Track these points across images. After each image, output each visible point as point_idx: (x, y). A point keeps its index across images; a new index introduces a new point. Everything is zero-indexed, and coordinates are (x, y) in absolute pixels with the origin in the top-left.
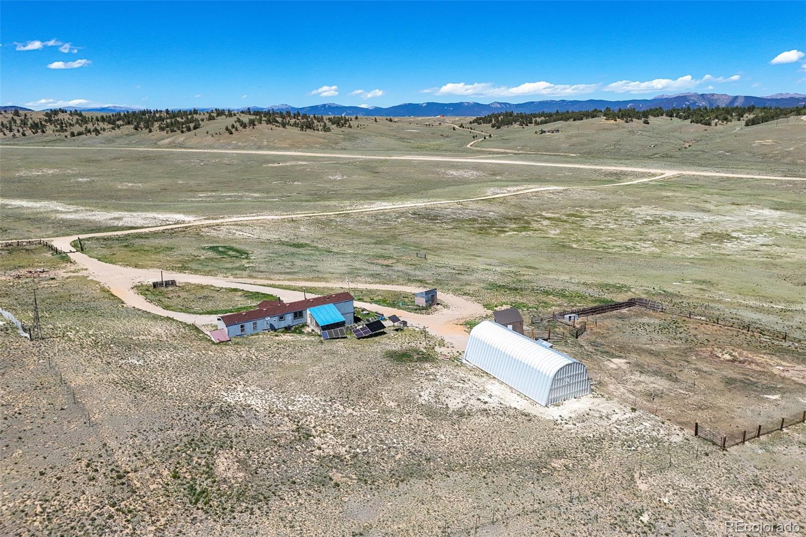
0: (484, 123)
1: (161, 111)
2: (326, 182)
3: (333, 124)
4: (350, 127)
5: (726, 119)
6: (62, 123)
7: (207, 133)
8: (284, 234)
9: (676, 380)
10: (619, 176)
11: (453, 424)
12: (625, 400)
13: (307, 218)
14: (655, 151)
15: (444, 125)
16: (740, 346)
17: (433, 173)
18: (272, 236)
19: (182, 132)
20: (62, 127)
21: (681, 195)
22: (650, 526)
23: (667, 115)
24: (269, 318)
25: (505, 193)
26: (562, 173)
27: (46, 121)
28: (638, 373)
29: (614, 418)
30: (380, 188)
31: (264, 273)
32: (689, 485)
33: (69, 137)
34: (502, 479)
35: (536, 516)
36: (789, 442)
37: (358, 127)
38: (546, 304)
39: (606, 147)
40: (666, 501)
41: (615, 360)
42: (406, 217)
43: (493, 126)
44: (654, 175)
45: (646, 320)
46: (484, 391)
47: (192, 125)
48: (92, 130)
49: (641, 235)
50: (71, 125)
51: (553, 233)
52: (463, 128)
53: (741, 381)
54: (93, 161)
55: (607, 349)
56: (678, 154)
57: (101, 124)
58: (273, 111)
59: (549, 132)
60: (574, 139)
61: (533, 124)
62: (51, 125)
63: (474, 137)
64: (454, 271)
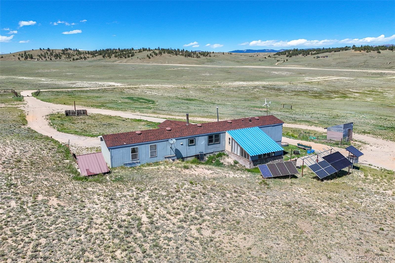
0: (282, 55)
1: (116, 49)
2: (201, 76)
3: (201, 55)
4: (210, 56)
6: (69, 55)
7: (138, 58)
8: (179, 94)
13: (194, 87)
15: (259, 57)
17: (263, 73)
18: (171, 95)
19: (126, 58)
20: (69, 56)
23: (389, 50)
24: (174, 140)
25: (316, 80)
27: (62, 53)
31: (166, 112)
33: (72, 61)
37: (214, 56)
39: (360, 63)
42: (259, 89)
43: (287, 56)
47: (130, 55)
48: (83, 58)
50: (73, 55)
52: (270, 57)
54: (78, 67)
57: (87, 55)
58: (171, 49)
59: (322, 57)
60: (339, 60)
61: (311, 55)
62: (64, 55)
63: (278, 61)
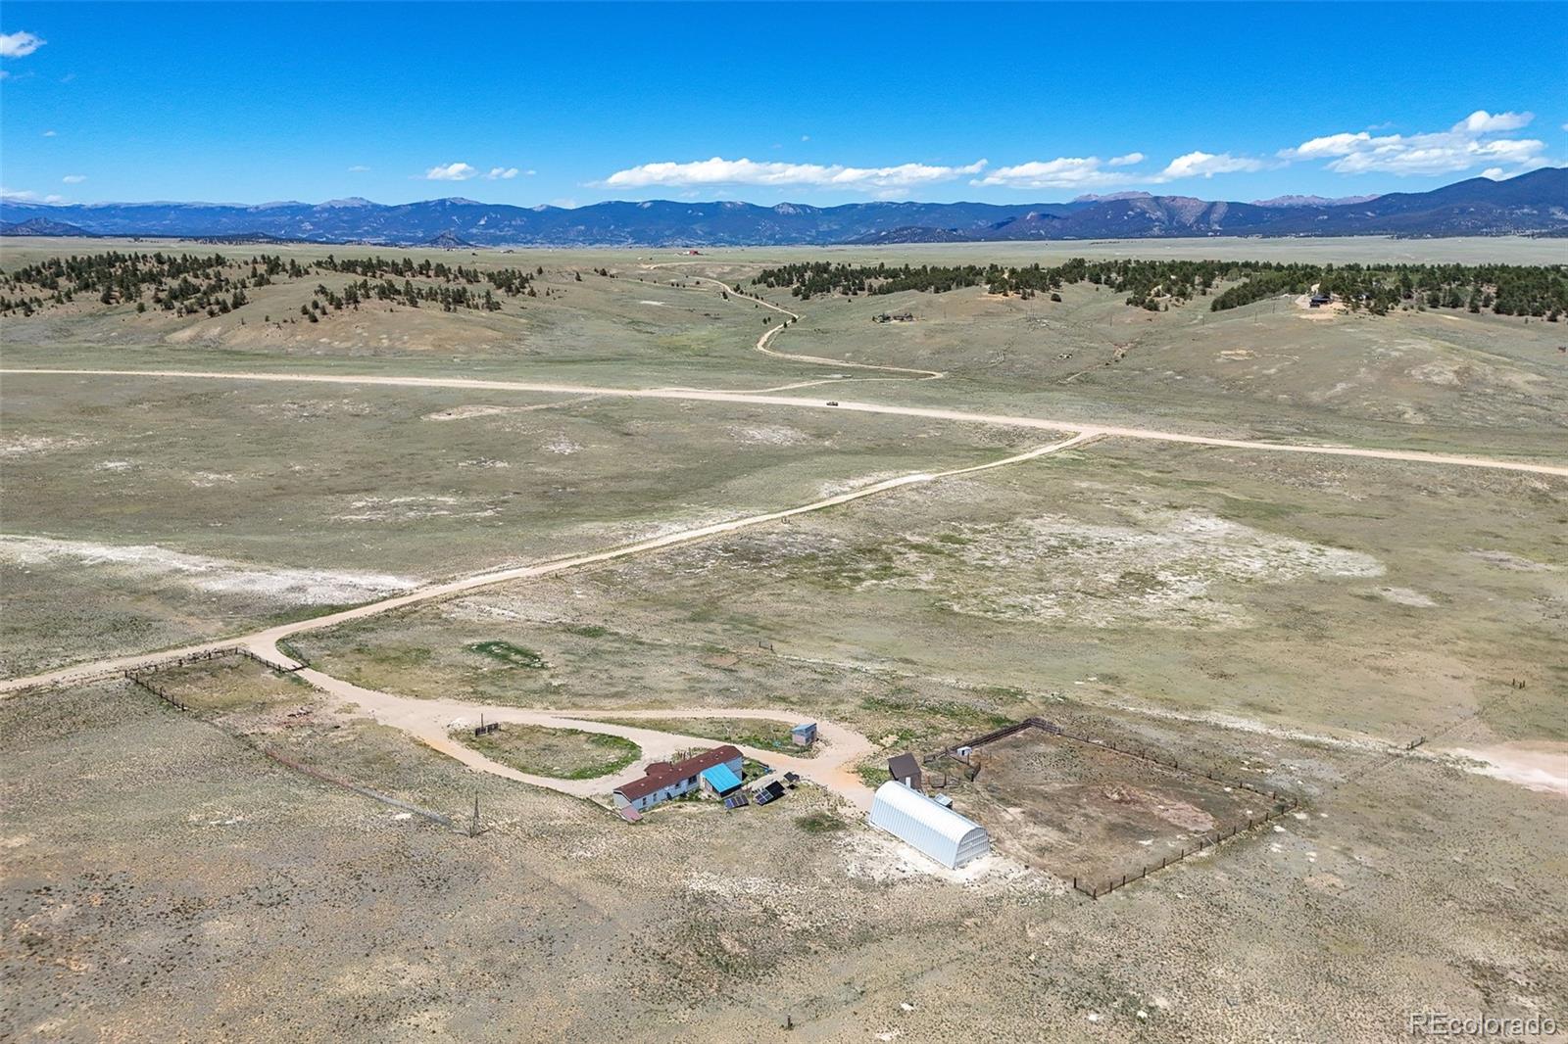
0: (778, 284)
1: (146, 259)
2: (549, 459)
3: (499, 286)
4: (532, 294)
5: (1183, 294)
7: (266, 318)
8: (558, 609)
9: (1065, 830)
10: (1012, 439)
11: (883, 895)
12: (1020, 858)
14: (1069, 366)
15: (705, 286)
16: (1130, 781)
17: (721, 434)
18: (544, 613)
19: (212, 314)
21: (1100, 486)
22: (1035, 962)
23: (1091, 280)
24: (667, 787)
25: (847, 493)
26: (924, 432)
28: (1031, 824)
29: (1011, 876)
30: (645, 476)
31: (587, 698)
32: (1064, 930)
34: (930, 938)
35: (959, 962)
36: (1146, 888)
37: (548, 294)
38: (936, 731)
39: (992, 356)
40: (1047, 944)
41: (1011, 810)
42: (717, 558)
43: (796, 293)
44: (1063, 437)
45: (1042, 748)
46: (898, 859)
49: (1041, 580)
51: (926, 578)
52: (742, 293)
53: (1123, 826)
55: (1003, 795)
56: (1104, 374)
57: (27, 288)
58: (379, 261)
59: (895, 318)
60: (939, 338)
61: (866, 292)
63: (765, 321)
64: (816, 676)
